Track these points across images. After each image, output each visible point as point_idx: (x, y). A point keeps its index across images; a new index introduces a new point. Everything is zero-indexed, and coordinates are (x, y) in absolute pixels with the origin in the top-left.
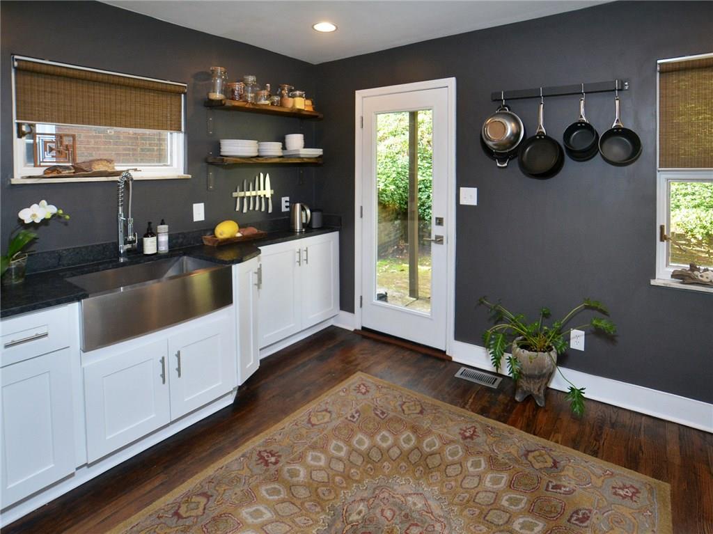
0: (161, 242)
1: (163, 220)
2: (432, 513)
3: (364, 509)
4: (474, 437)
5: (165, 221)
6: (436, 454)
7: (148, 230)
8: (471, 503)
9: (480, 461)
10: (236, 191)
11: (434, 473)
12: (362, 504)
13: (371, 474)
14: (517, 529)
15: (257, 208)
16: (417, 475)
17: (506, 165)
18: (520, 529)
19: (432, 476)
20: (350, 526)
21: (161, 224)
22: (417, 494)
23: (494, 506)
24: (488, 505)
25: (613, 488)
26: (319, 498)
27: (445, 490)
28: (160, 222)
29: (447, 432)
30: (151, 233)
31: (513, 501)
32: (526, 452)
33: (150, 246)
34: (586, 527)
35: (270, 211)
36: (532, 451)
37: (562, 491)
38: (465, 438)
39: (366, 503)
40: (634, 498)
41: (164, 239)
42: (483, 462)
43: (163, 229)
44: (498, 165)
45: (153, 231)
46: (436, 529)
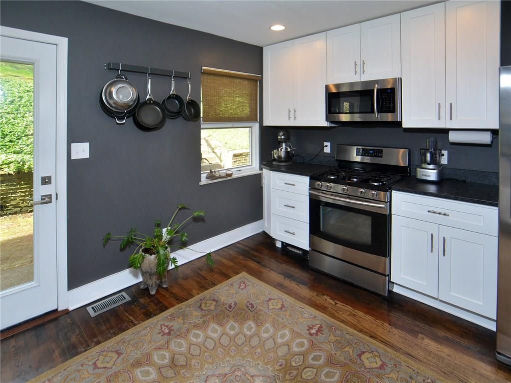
2: (226, 374)
4: (172, 328)
6: (174, 357)
8: (227, 349)
9: (194, 333)
11: (193, 363)
14: (250, 333)
16: (188, 375)
17: (124, 121)
18: (250, 332)
19: (194, 365)
22: (206, 380)
23: (232, 339)
24: (230, 341)
25: (239, 288)
27: (210, 360)
29: (156, 342)
31: (232, 328)
32: (200, 309)
34: (257, 307)
36: (201, 305)
37: (233, 306)
38: (169, 334)
40: (247, 285)
42: (197, 332)
44: (117, 122)
46: (239, 375)
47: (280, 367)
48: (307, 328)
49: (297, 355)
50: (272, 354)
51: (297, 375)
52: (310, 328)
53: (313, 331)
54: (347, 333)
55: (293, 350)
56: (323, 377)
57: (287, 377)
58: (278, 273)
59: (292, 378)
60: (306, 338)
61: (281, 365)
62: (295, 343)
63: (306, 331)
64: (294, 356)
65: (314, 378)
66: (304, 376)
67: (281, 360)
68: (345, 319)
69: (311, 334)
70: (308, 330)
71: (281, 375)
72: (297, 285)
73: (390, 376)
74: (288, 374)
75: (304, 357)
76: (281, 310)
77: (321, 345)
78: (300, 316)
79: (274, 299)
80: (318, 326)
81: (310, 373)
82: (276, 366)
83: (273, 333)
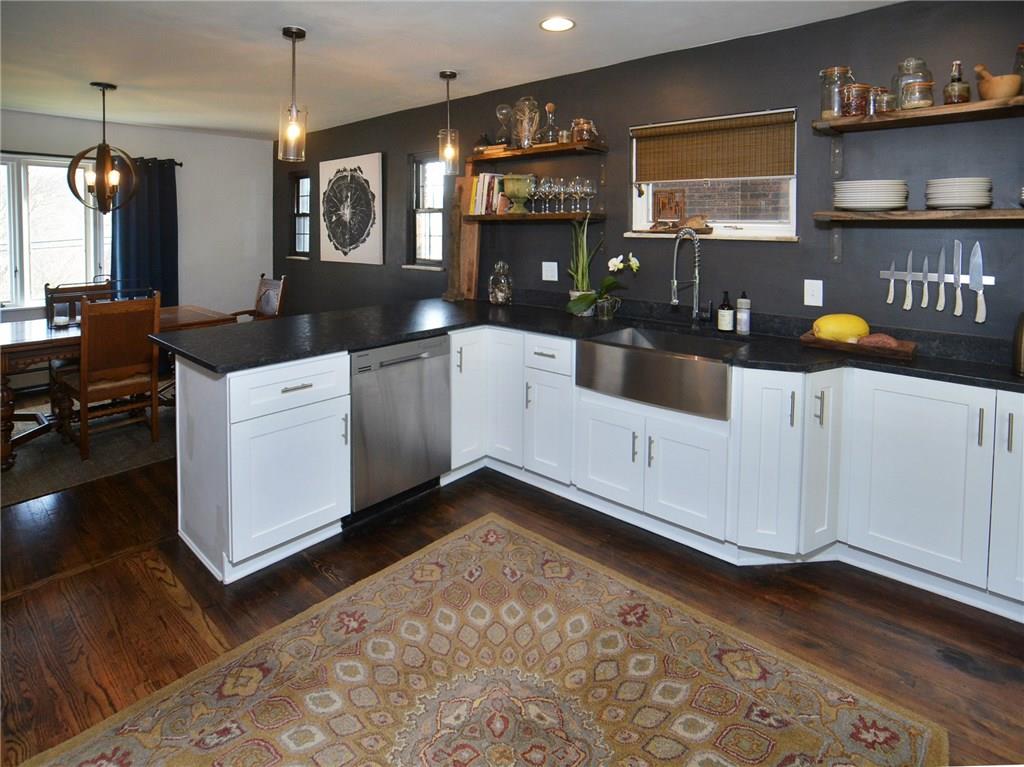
0: (741, 320)
1: (744, 293)
3: (547, 723)
5: (747, 294)
7: (724, 301)
10: (889, 269)
12: (555, 721)
13: (617, 738)
15: (941, 306)
20: (520, 704)
21: (742, 297)
26: (568, 672)
28: (741, 293)
30: (729, 305)
33: (725, 320)
35: (981, 317)
39: (557, 727)
41: (744, 316)
43: (743, 303)
45: (731, 303)
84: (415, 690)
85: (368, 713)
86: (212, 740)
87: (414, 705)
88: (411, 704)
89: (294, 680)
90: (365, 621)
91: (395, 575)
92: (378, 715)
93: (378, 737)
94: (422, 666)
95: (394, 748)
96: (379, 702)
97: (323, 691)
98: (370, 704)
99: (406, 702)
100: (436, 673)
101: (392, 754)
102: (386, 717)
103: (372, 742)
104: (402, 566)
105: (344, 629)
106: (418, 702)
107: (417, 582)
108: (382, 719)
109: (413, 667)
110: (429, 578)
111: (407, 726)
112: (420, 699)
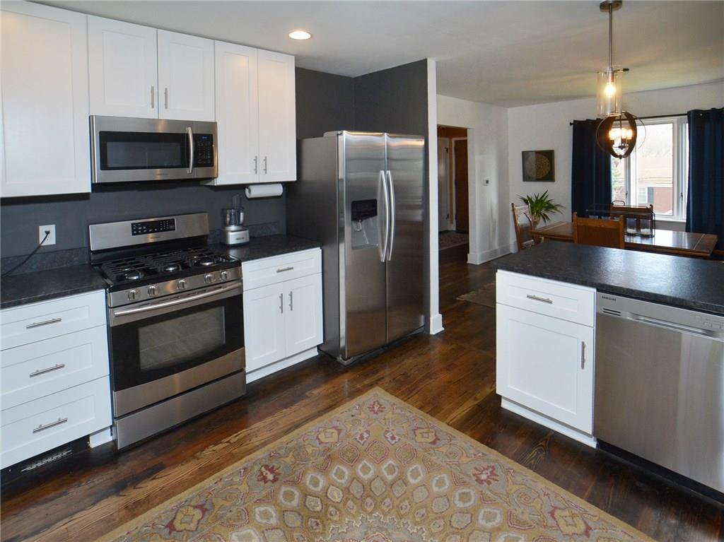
47: (321, 526)
48: (262, 483)
49: (305, 502)
50: (294, 534)
51: (335, 507)
52: (265, 479)
53: (270, 477)
54: (287, 444)
55: (295, 505)
56: (343, 481)
57: (335, 518)
58: (93, 504)
59: (338, 513)
60: (281, 486)
61: (317, 524)
62: (283, 501)
63: (266, 484)
64: (306, 506)
65: (342, 490)
66: (339, 500)
67: (309, 523)
68: (262, 441)
69: (275, 480)
70: (266, 482)
71: (332, 526)
72: (154, 479)
73: (349, 428)
74: (331, 517)
75: (310, 495)
76: (206, 510)
77: (297, 473)
78: (235, 487)
79: (174, 518)
80: (263, 469)
81: (335, 493)
82: (317, 531)
83: (254, 529)
84: (429, 525)
85: (408, 498)
86: (389, 435)
87: (415, 525)
88: (416, 523)
89: (429, 456)
90: (489, 483)
91: (552, 495)
92: (408, 504)
93: (391, 507)
94: (452, 527)
95: (382, 516)
96: (416, 503)
97: (423, 472)
98: (415, 498)
99: (418, 520)
100: (448, 538)
101: (378, 516)
102: (405, 509)
103: (387, 505)
104: (567, 497)
105: (477, 472)
106: (419, 528)
107: (552, 514)
108: (404, 507)
109: (450, 521)
110: (562, 523)
111: (399, 523)
112: (421, 528)
